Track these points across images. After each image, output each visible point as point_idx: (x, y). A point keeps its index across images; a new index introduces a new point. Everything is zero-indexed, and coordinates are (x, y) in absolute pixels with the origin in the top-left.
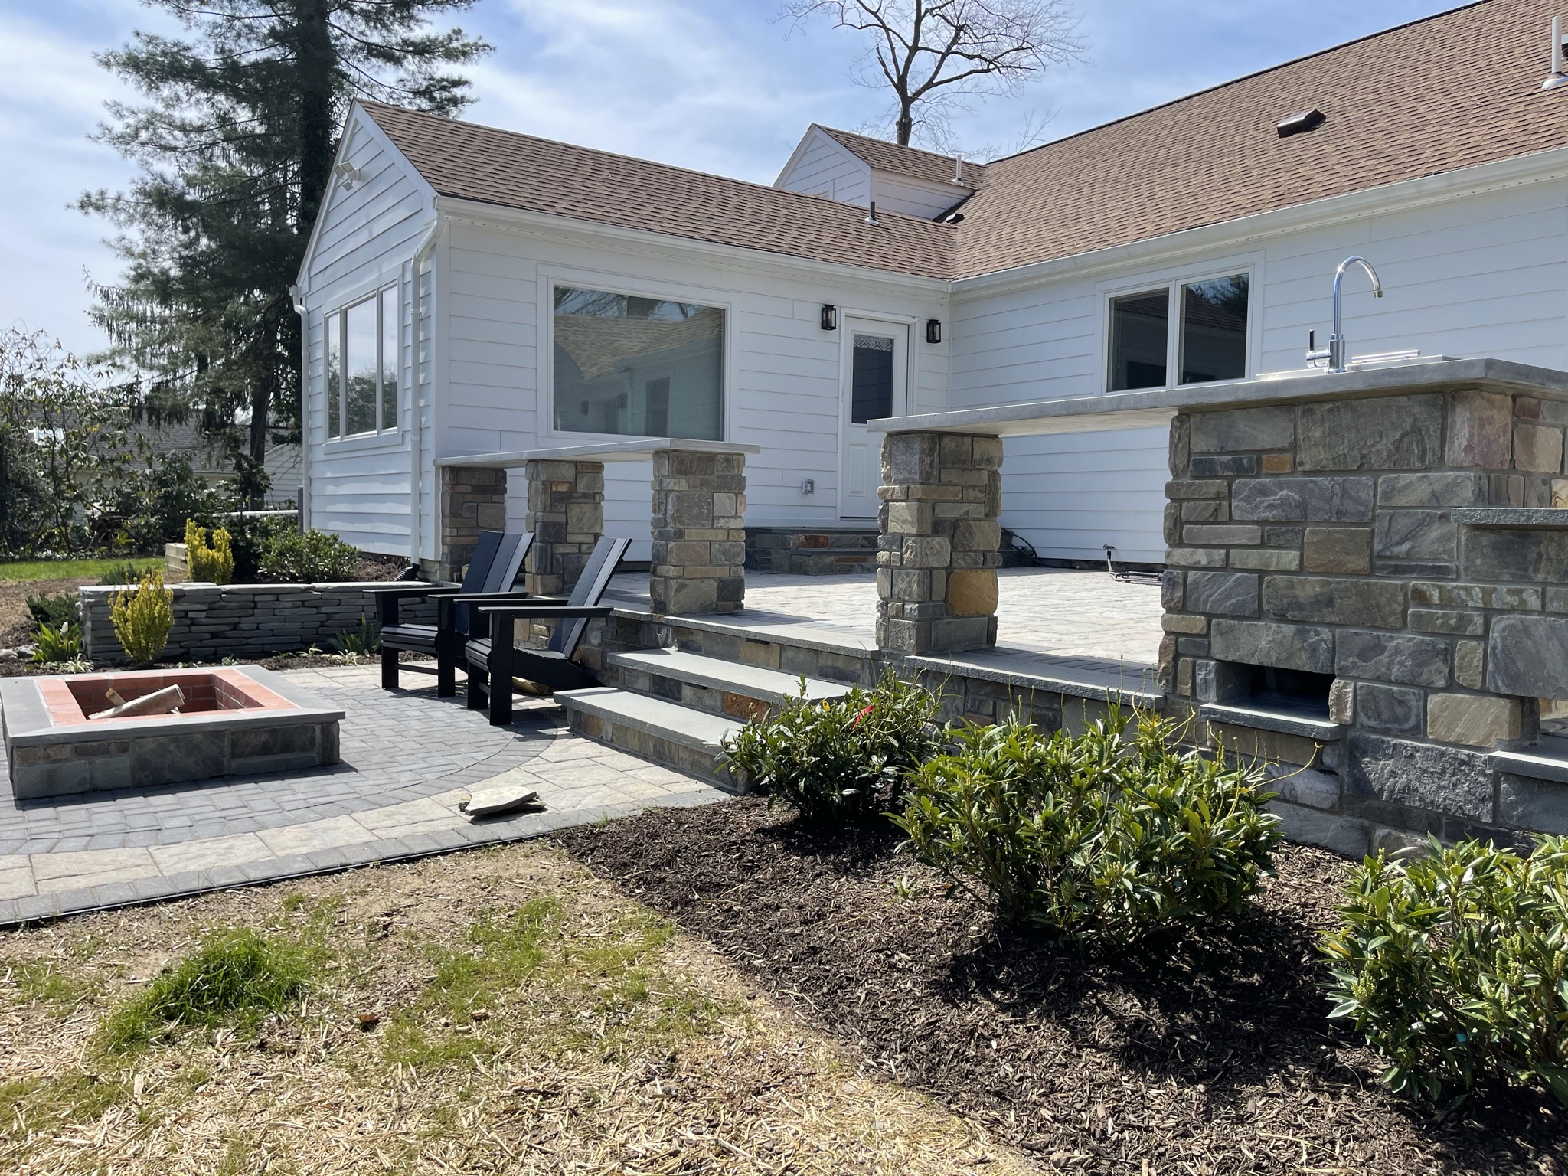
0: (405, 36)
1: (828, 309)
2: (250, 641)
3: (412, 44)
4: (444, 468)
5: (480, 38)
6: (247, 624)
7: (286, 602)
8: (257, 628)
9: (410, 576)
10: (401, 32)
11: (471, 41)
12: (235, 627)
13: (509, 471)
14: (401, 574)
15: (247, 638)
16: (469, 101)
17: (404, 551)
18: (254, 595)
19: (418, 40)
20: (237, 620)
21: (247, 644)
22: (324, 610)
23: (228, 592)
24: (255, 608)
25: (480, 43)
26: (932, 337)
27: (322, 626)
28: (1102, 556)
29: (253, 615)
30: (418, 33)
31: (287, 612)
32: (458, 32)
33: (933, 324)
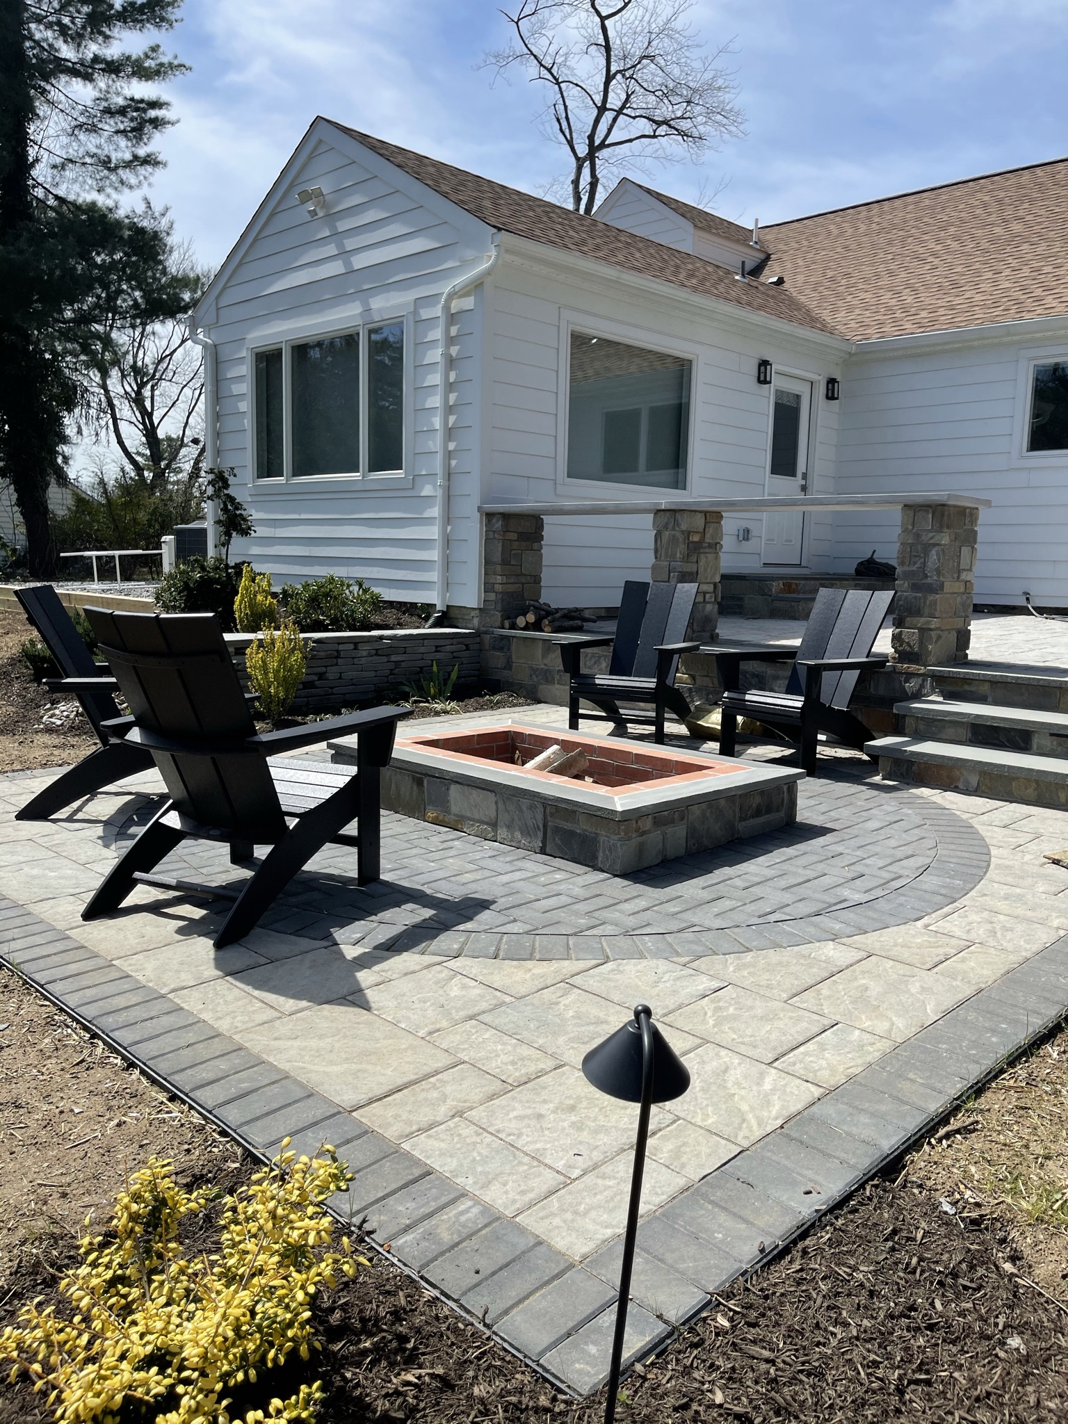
0: (98, 52)
1: (764, 364)
2: (335, 691)
3: (104, 61)
4: (487, 514)
5: (176, 57)
6: (332, 673)
7: (364, 649)
8: (340, 678)
9: (439, 623)
10: (93, 48)
11: (165, 60)
12: (321, 676)
13: (546, 519)
14: (431, 621)
15: (332, 688)
16: (169, 123)
17: (431, 597)
18: (339, 644)
19: (109, 59)
20: (324, 669)
21: (332, 694)
22: (393, 658)
23: (318, 641)
24: (337, 657)
25: (176, 63)
26: (831, 396)
27: (391, 674)
28: (1021, 602)
29: (336, 664)
30: (113, 51)
31: (363, 661)
32: (155, 49)
33: (832, 382)
